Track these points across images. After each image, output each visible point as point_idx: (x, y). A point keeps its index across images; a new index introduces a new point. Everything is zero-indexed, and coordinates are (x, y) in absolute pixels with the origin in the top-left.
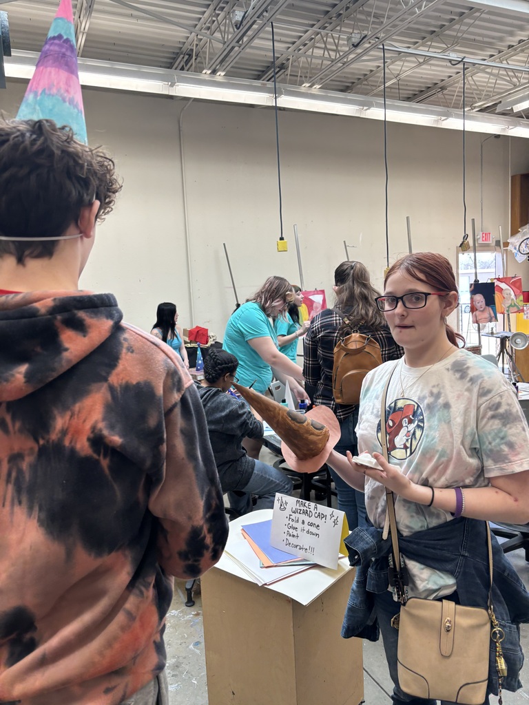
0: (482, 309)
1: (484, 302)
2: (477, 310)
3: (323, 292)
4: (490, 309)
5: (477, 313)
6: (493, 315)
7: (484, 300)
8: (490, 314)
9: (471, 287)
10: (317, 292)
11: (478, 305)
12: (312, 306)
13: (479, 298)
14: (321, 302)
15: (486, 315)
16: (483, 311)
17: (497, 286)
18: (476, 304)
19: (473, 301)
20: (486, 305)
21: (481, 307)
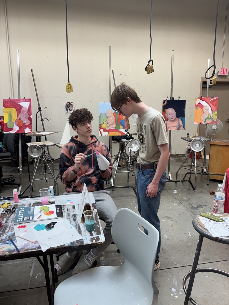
1: (175, 114)
2: (168, 120)
3: (30, 100)
4: (180, 120)
5: (168, 122)
6: (181, 124)
8: (179, 124)
9: (164, 103)
10: (25, 100)
11: (169, 117)
12: (20, 110)
13: (171, 111)
14: (28, 108)
15: (176, 124)
16: (173, 121)
17: (199, 103)
18: (167, 116)
19: (165, 114)
20: (176, 117)
21: (172, 118)
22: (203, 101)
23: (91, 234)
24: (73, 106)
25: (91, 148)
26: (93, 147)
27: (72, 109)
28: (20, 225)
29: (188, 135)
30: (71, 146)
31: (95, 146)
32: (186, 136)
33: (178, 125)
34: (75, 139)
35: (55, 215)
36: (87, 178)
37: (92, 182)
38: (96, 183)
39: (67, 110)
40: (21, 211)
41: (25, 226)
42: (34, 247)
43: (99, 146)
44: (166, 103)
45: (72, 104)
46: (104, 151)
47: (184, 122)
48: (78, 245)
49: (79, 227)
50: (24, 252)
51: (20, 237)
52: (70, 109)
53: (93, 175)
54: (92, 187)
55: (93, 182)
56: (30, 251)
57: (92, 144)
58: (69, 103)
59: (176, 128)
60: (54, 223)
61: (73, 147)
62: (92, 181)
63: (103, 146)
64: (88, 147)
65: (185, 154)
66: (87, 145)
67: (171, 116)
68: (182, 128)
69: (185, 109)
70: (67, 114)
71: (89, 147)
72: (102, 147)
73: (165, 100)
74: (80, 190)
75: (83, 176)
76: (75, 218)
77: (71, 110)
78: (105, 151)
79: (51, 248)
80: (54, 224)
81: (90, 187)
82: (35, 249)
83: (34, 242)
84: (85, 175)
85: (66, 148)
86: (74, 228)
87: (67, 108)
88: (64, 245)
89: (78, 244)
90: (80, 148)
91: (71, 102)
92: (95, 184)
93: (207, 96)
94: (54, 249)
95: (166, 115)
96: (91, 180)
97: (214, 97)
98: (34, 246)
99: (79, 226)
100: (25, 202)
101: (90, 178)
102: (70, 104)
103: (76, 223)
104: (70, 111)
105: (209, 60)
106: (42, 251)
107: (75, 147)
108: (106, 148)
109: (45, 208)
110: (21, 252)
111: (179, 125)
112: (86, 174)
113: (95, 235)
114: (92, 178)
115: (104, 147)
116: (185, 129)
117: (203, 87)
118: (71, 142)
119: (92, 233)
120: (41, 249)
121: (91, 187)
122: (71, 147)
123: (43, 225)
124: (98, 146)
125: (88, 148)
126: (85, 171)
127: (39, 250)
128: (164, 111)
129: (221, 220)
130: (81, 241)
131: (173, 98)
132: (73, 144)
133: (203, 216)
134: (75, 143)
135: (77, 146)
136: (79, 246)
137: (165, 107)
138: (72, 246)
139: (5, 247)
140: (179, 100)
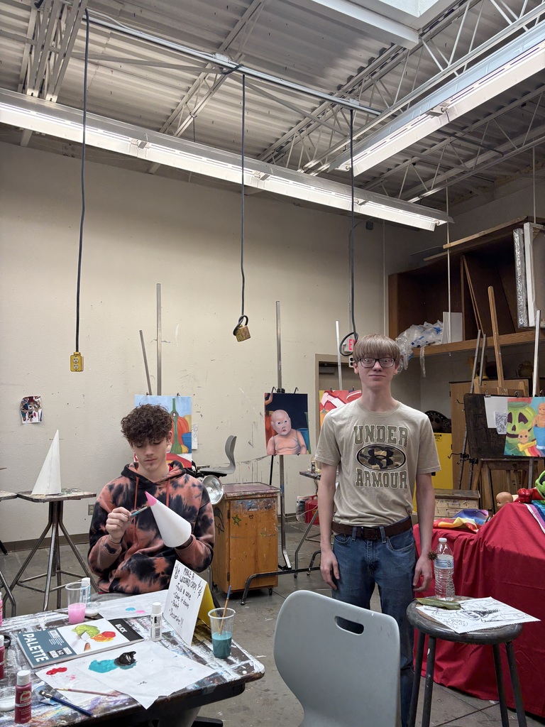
0: (285, 433)
1: (289, 423)
2: (276, 434)
4: (299, 434)
5: (276, 438)
6: (302, 442)
7: (289, 420)
8: (298, 441)
9: (267, 398)
11: (278, 427)
13: (281, 416)
15: (291, 442)
16: (286, 436)
17: (328, 402)
18: (275, 425)
19: (270, 421)
20: (292, 428)
21: (284, 431)
22: (335, 397)
23: (230, 663)
24: (39, 406)
25: (164, 490)
26: (171, 488)
27: (37, 413)
28: (50, 668)
29: (313, 465)
30: (120, 485)
31: (176, 486)
32: (310, 470)
33: (297, 443)
34: (133, 469)
35: (120, 639)
36: (145, 559)
37: (154, 569)
38: (163, 573)
39: (24, 415)
40: (29, 640)
41: (64, 670)
42: (118, 703)
43: (186, 485)
44: (270, 399)
45: (36, 400)
46: (196, 497)
47: (306, 437)
48: (215, 684)
49: (193, 653)
50: (102, 714)
51: (70, 690)
52: (30, 413)
53: (161, 553)
54: (152, 581)
55: (158, 571)
56: (115, 710)
57: (167, 480)
58: (31, 399)
59: (294, 450)
60: (131, 654)
61: (125, 487)
62: (155, 566)
63: (194, 485)
64: (158, 486)
65: (295, 514)
66: (156, 484)
67: (281, 426)
68: (304, 450)
69: (307, 411)
70: (22, 424)
71: (160, 488)
72: (192, 488)
73: (269, 394)
74: (124, 587)
75: (138, 554)
76: (171, 639)
77: (35, 415)
78: (198, 498)
79: (161, 698)
80: (132, 657)
81: (148, 582)
82: (124, 705)
83: (110, 694)
84: (143, 552)
85: (108, 491)
86: (184, 657)
87: (25, 411)
88: (185, 689)
89: (214, 682)
90: (138, 489)
91: (36, 397)
92: (161, 575)
93: (341, 389)
94: (166, 699)
95: (272, 423)
96: (153, 564)
97: (353, 390)
98: (118, 701)
99: (191, 651)
100: (20, 625)
101: (151, 560)
102: (33, 401)
103: (180, 647)
104: (32, 417)
105: (337, 322)
106: (141, 707)
107: (129, 488)
108: (201, 492)
109: (86, 629)
110: (95, 716)
111: (299, 444)
112: (146, 549)
113: (238, 663)
114: (155, 561)
115: (196, 488)
116: (310, 453)
117: (321, 372)
118: (124, 477)
119: (230, 660)
120: (138, 704)
121: (150, 582)
122: (120, 489)
123: (105, 661)
124: (182, 486)
125: (158, 490)
126: (145, 543)
127: (134, 705)
128: (267, 415)
129: (456, 607)
130: (215, 676)
131: (283, 390)
132: (126, 482)
133: (422, 605)
134: (131, 479)
135: (133, 486)
136: (218, 686)
137: (270, 408)
138: (204, 689)
139: (47, 712)
140: (294, 394)
